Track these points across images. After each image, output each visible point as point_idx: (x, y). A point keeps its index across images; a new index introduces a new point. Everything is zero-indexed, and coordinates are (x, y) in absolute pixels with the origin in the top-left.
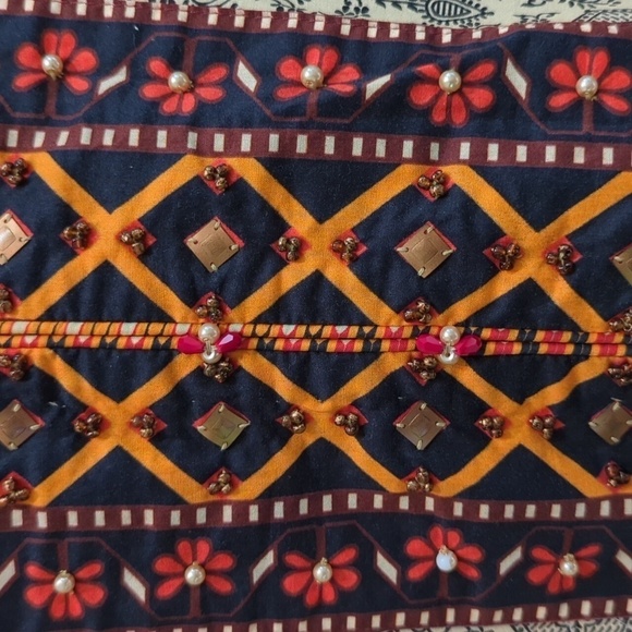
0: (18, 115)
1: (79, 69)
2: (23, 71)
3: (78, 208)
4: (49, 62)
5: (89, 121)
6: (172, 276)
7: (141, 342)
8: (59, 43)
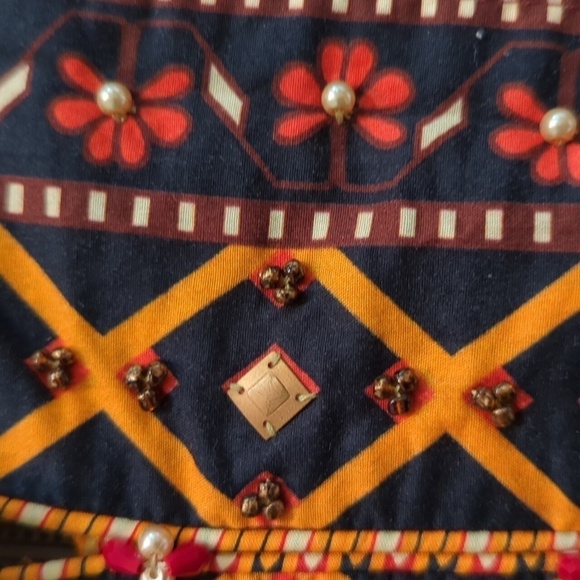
0: (285, 184)
1: (381, 103)
2: (288, 110)
3: (395, 344)
4: (334, 95)
5: (410, 196)
6: (557, 460)
7: (498, 564)
8: (345, 62)
